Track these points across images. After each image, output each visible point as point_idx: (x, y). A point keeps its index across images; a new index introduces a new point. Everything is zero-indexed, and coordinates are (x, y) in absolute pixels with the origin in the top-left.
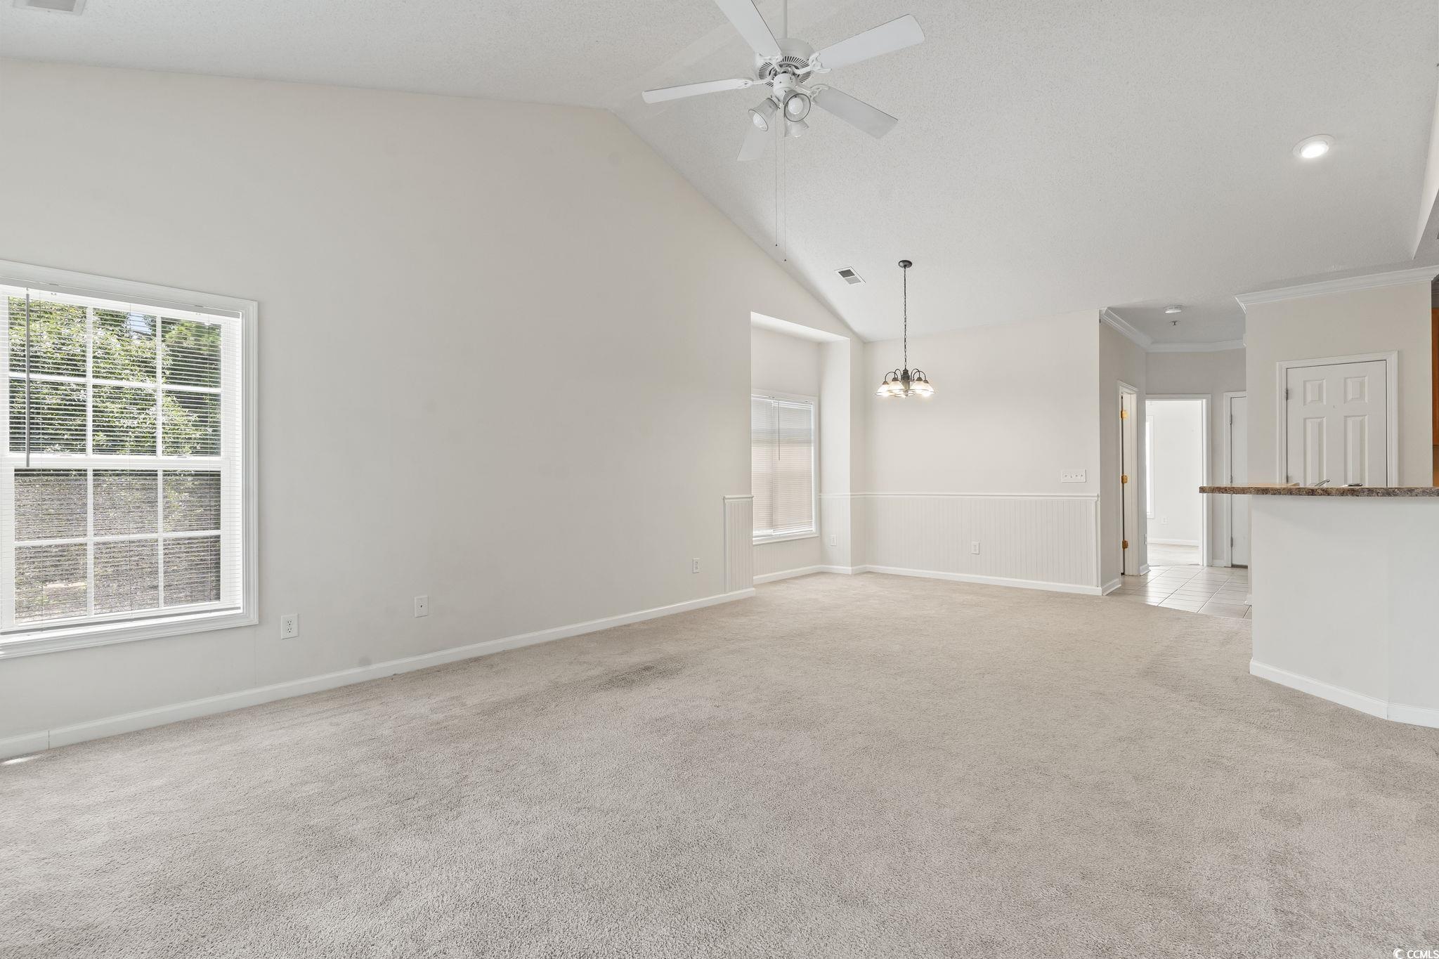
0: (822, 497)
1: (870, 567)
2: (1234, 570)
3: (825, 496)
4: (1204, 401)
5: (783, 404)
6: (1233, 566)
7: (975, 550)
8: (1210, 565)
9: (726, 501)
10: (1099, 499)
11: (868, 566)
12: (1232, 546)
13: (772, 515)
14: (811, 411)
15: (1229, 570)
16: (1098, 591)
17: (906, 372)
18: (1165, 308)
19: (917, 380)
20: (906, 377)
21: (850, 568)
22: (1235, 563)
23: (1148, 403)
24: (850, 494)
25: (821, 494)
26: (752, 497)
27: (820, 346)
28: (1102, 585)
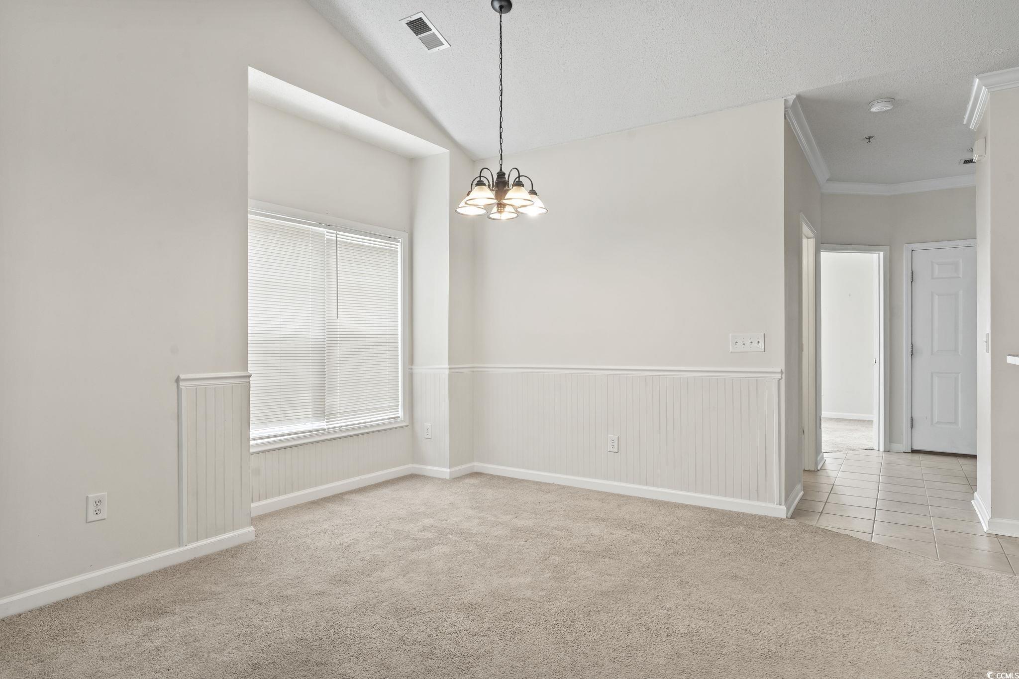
0: (415, 371)
1: (478, 466)
2: (917, 457)
3: (418, 370)
4: (882, 254)
5: (345, 237)
6: (914, 451)
7: (613, 447)
8: (887, 451)
9: (181, 383)
10: (783, 376)
11: (476, 464)
12: (912, 428)
13: (323, 399)
14: (398, 252)
15: (909, 456)
16: (781, 511)
17: (501, 175)
18: (870, 104)
19: (514, 185)
20: (501, 184)
21: (448, 470)
22: (916, 447)
23: (825, 256)
24: (448, 366)
25: (413, 367)
26: (250, 376)
27: (412, 161)
28: (785, 504)
